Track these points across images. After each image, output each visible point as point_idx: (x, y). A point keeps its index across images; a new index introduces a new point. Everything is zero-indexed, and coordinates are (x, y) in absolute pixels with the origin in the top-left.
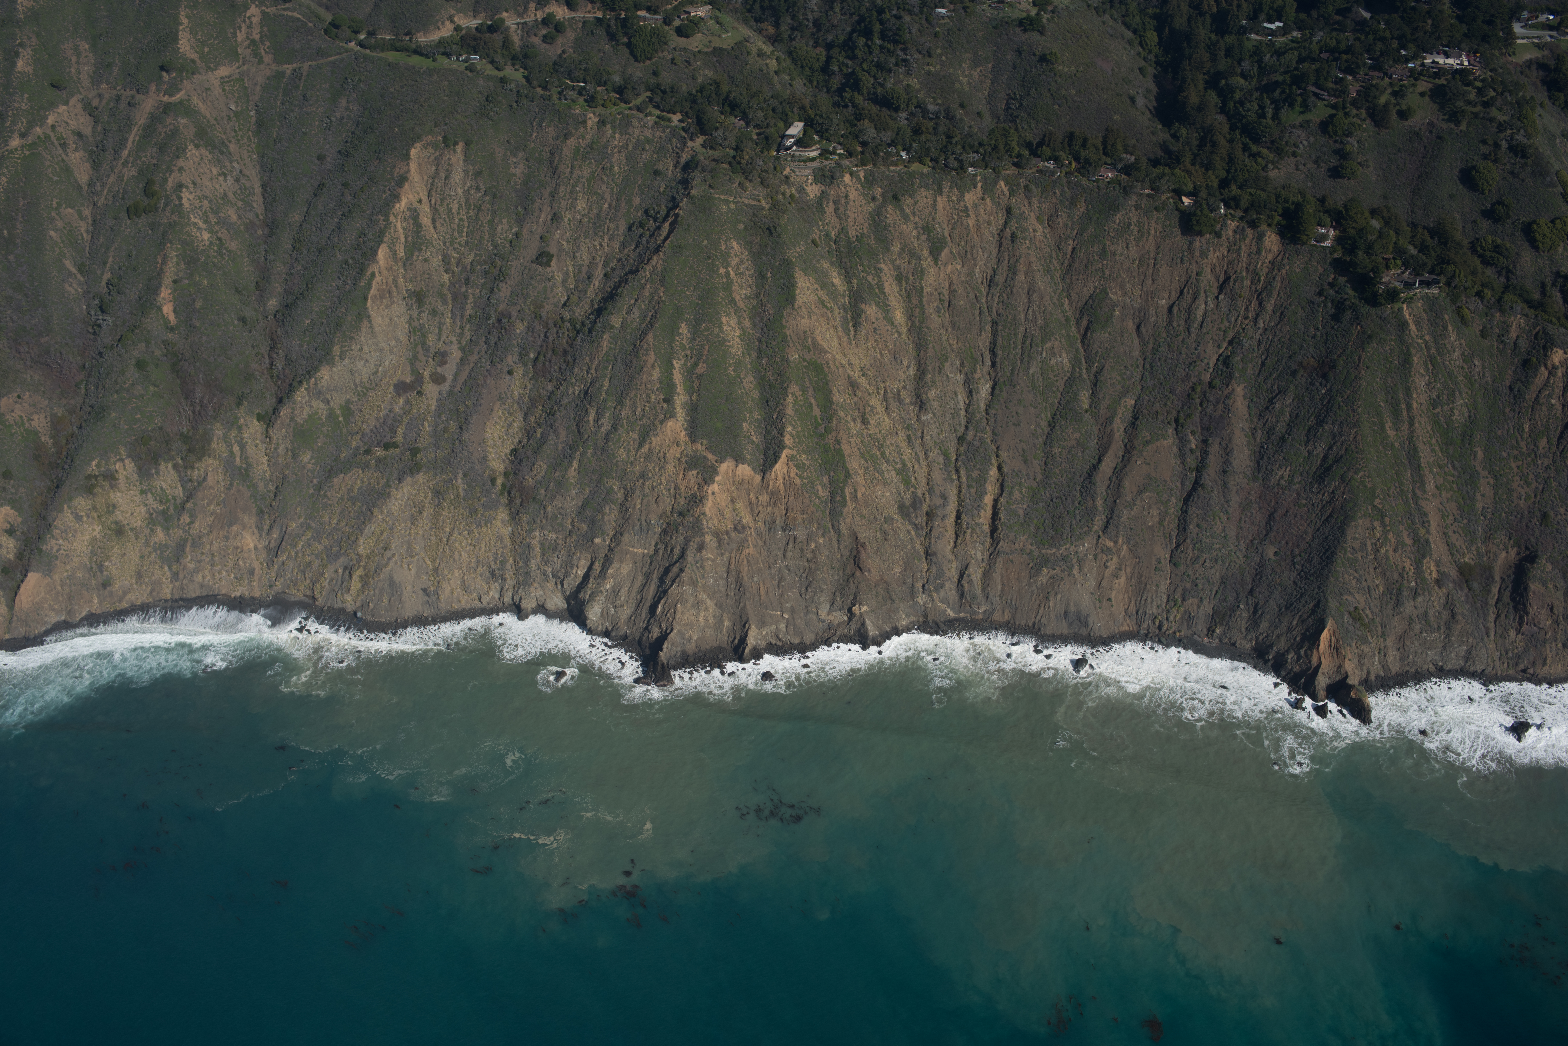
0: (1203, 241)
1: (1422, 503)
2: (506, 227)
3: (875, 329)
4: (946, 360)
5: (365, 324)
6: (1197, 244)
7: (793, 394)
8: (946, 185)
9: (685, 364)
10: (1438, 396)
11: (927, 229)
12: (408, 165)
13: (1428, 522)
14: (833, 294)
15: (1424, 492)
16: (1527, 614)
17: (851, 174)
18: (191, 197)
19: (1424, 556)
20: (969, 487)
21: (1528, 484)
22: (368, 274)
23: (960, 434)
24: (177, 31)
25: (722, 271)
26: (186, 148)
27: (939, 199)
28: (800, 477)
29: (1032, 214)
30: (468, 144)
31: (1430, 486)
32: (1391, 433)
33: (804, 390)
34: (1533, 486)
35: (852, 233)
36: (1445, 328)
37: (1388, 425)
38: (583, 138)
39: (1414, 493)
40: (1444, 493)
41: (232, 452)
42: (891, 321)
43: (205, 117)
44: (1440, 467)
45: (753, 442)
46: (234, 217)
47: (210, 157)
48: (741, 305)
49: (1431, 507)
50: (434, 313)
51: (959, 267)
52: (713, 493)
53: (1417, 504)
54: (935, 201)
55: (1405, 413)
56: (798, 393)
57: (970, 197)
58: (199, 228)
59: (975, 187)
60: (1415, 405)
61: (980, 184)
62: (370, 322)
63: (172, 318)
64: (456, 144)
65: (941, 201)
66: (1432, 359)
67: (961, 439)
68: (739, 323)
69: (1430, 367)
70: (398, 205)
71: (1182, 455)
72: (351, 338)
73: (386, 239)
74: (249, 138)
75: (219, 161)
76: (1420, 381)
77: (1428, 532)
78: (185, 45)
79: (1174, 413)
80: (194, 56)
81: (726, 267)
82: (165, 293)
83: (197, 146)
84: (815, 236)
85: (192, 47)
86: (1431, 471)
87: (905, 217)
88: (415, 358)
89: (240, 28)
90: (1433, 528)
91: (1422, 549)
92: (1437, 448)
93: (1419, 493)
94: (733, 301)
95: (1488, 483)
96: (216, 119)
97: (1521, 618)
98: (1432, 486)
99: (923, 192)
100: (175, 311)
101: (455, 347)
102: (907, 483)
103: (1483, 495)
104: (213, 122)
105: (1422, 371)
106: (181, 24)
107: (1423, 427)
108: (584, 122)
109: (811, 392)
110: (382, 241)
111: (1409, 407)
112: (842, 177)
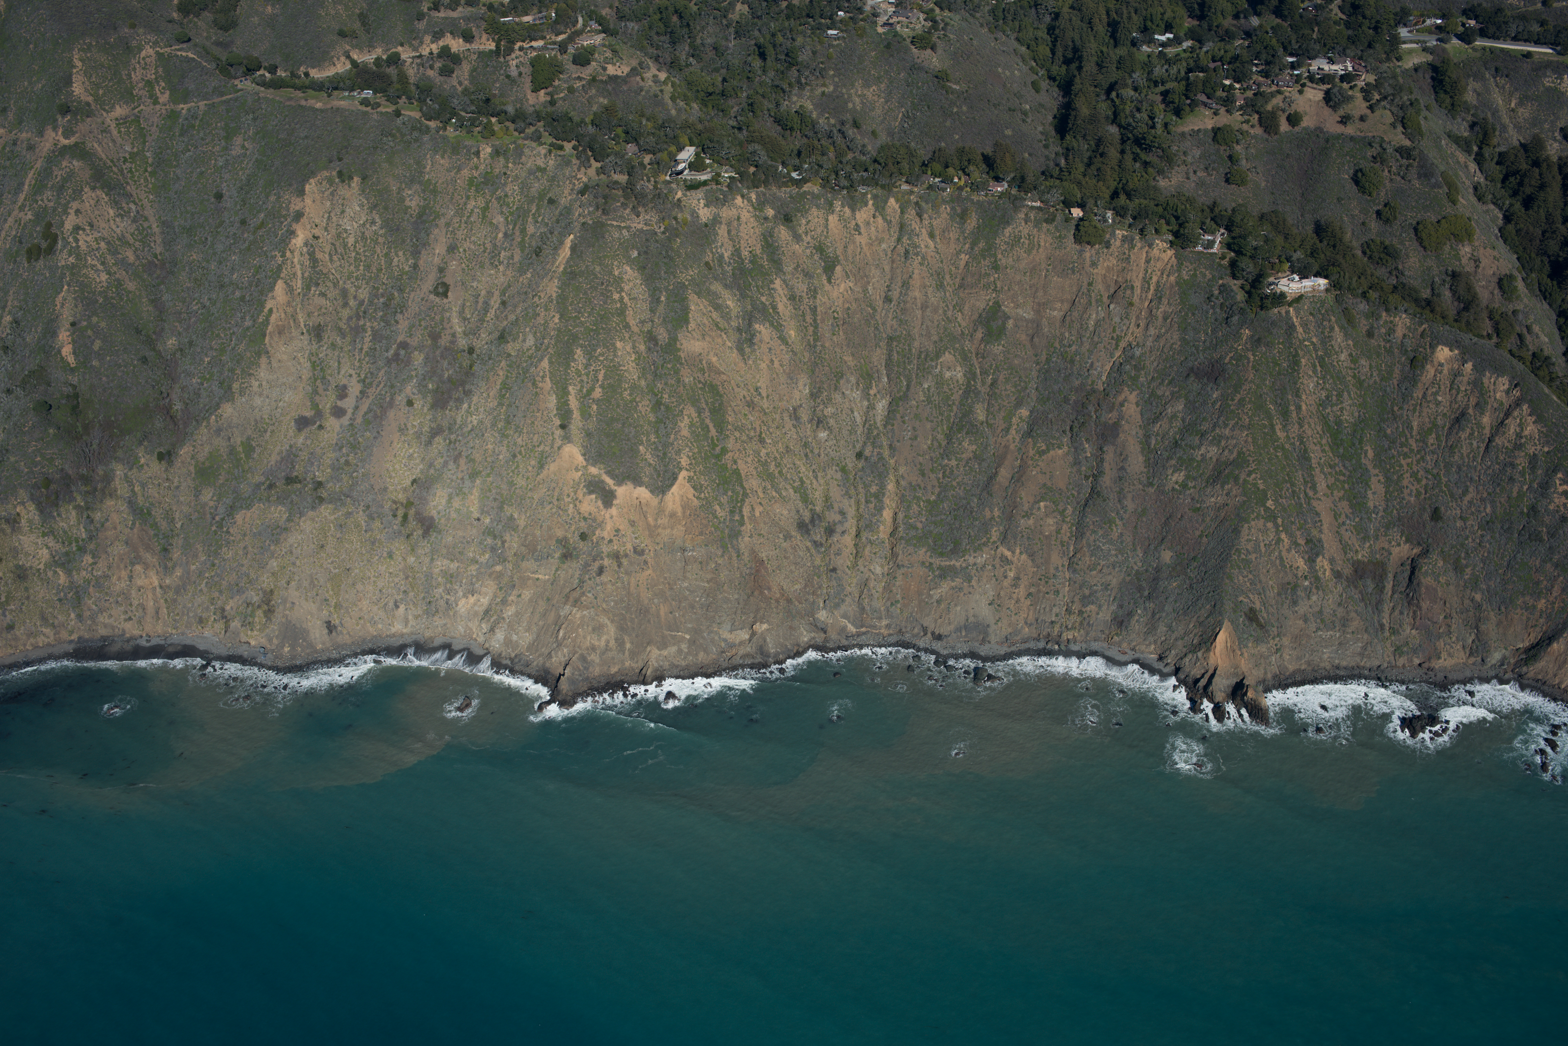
0: (1093, 252)
1: (1315, 503)
2: (402, 259)
3: (770, 349)
4: (842, 377)
5: (264, 360)
6: (1087, 255)
7: (689, 416)
8: (838, 204)
9: (581, 390)
10: (1327, 397)
11: (820, 249)
12: (303, 200)
13: (1320, 521)
14: (726, 316)
15: (1316, 492)
16: (1420, 609)
17: (743, 196)
18: (88, 239)
19: (1317, 555)
20: (867, 502)
21: (1419, 481)
22: (266, 310)
23: (858, 450)
24: (71, 75)
25: (616, 296)
26: (82, 190)
27: (830, 218)
28: (698, 498)
29: (924, 230)
30: (364, 178)
31: (1322, 485)
32: (1280, 434)
33: (700, 412)
34: (1424, 482)
35: (745, 253)
36: (1332, 329)
37: (1278, 427)
38: (477, 168)
39: (1306, 494)
40: (1335, 492)
41: (133, 491)
42: (783, 340)
43: (101, 160)
44: (1331, 467)
45: (650, 465)
46: (131, 258)
47: (106, 199)
48: (635, 329)
49: (1322, 506)
50: (333, 346)
51: (851, 284)
52: (612, 517)
53: (1309, 504)
54: (827, 220)
55: (1294, 415)
56: (694, 415)
57: (863, 215)
58: (97, 270)
59: (866, 205)
60: (1304, 407)
61: (871, 202)
62: (269, 357)
63: (71, 359)
64: (351, 178)
65: (833, 219)
66: (1321, 360)
67: (859, 455)
68: (634, 347)
69: (1319, 368)
70: (294, 241)
71: (1076, 463)
72: (250, 375)
73: (282, 275)
74: (146, 180)
75: (116, 203)
76: (1309, 383)
77: (1321, 531)
78: (78, 88)
79: (1069, 423)
80: (90, 99)
81: (619, 293)
82: (64, 335)
83: (93, 189)
84: (708, 257)
85: (86, 90)
86: (1322, 472)
87: (797, 238)
88: (315, 392)
89: (135, 69)
90: (1325, 527)
91: (1313, 549)
92: (1327, 448)
93: (1311, 493)
94: (627, 326)
95: (1379, 481)
96: (112, 161)
97: (1415, 612)
98: (1324, 485)
99: (814, 211)
100: (74, 353)
101: (354, 379)
102: (805, 499)
103: (1374, 493)
104: (109, 163)
105: (1310, 373)
106: (75, 67)
107: (1313, 429)
108: (477, 154)
109: (707, 414)
110: (279, 277)
111: (1299, 408)
112: (734, 199)
